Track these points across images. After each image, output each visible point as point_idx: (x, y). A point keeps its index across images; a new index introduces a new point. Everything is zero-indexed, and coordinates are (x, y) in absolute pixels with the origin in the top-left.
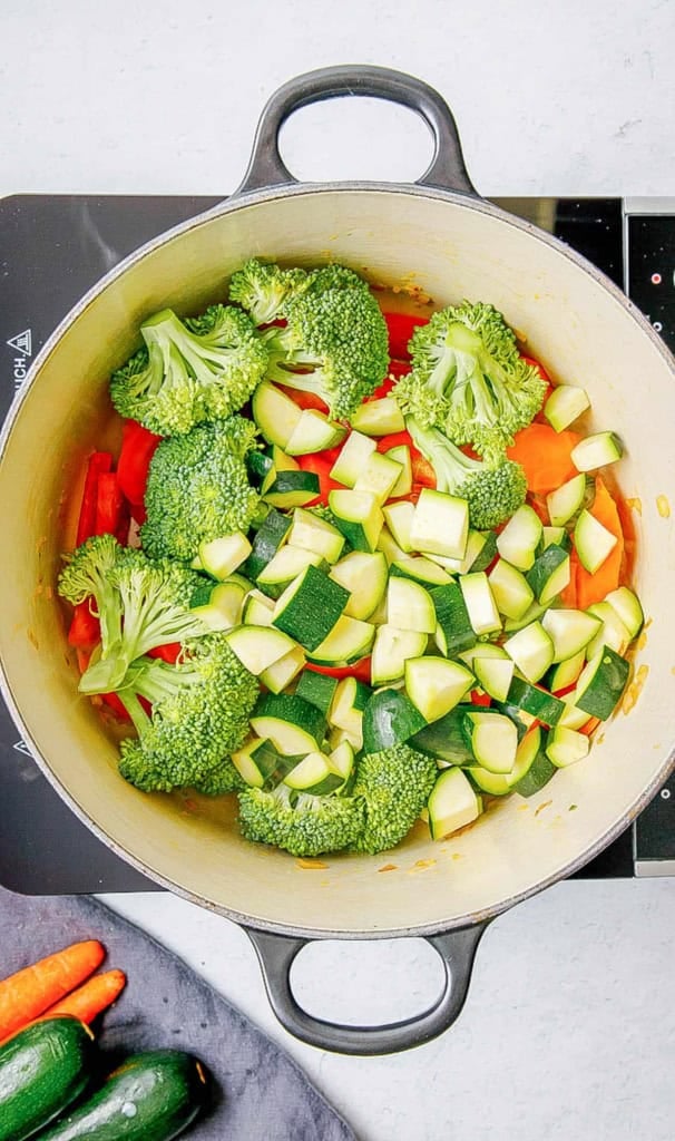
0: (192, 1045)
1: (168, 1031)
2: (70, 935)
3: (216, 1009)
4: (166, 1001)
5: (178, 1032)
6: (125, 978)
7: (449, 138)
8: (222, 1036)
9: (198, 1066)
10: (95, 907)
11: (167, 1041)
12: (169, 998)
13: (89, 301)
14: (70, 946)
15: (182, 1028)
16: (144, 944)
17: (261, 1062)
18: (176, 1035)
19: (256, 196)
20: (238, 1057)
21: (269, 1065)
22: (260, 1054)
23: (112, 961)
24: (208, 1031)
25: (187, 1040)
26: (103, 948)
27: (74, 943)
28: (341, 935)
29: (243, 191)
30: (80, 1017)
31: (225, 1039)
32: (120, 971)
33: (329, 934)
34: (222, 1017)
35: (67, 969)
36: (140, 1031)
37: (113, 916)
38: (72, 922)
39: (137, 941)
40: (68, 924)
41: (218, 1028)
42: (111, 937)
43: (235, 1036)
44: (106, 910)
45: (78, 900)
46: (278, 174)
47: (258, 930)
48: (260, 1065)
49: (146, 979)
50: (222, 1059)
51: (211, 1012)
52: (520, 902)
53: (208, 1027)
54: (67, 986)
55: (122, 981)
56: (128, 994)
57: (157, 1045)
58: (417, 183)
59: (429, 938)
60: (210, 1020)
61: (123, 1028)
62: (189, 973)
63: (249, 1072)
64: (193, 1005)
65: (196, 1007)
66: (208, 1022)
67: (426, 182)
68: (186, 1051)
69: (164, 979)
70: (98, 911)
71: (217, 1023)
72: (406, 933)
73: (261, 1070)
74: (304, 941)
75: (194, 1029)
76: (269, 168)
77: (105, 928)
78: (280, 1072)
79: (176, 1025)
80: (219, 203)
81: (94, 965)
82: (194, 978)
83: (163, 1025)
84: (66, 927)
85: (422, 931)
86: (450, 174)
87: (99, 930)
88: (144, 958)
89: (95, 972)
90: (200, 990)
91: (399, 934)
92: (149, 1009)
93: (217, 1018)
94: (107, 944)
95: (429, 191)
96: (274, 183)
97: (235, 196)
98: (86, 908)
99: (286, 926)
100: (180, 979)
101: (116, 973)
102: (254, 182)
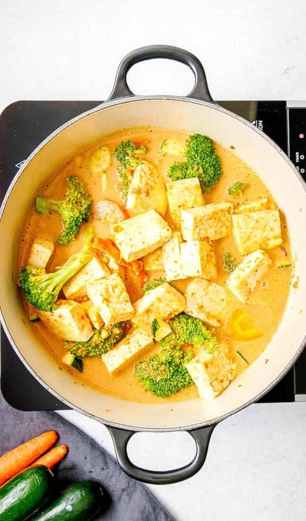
0: (98, 478)
1: (87, 472)
2: (43, 428)
3: (108, 462)
4: (86, 458)
5: (91, 472)
6: (67, 449)
7: (201, 76)
8: (111, 474)
9: (100, 489)
10: (54, 416)
11: (87, 476)
12: (87, 457)
13: (42, 146)
14: (43, 433)
15: (93, 470)
16: (75, 432)
17: (129, 485)
18: (91, 474)
19: (116, 102)
20: (118, 483)
21: (132, 487)
22: (128, 482)
23: (61, 440)
24: (105, 472)
25: (95, 476)
26: (57, 434)
27: (45, 432)
28: (150, 430)
29: (111, 99)
30: (47, 466)
31: (112, 475)
32: (65, 445)
33: (145, 429)
34: (111, 466)
35: (41, 444)
36: (74, 472)
37: (62, 420)
38: (44, 423)
39: (72, 431)
40: (42, 424)
41: (109, 470)
42: (61, 429)
43: (117, 474)
44: (59, 417)
45: (47, 413)
46: (126, 92)
47: (112, 427)
48: (128, 487)
49: (77, 448)
50: (111, 484)
51: (106, 463)
52: (230, 416)
53: (105, 470)
54: (41, 452)
55: (66, 450)
56: (70, 455)
57: (82, 478)
58: (187, 97)
59: (189, 431)
60: (106, 467)
61: (67, 470)
62: (96, 445)
63: (123, 490)
64: (98, 460)
65: (99, 461)
66: (104, 467)
67: (192, 96)
68: (95, 481)
69: (84, 448)
70: (55, 418)
71: (108, 468)
72: (179, 429)
73: (129, 489)
74: (133, 432)
75: (98, 471)
76: (122, 89)
77: (58, 425)
78: (137, 490)
79: (91, 469)
80: (100, 104)
81: (54, 442)
82: (98, 447)
83: (85, 469)
84: (41, 425)
85: (187, 428)
86: (202, 92)
87: (55, 426)
88: (76, 439)
89: (54, 445)
90: (101, 453)
91: (176, 429)
92: (78, 462)
93: (108, 466)
94: (60, 433)
95: (192, 100)
96: (124, 96)
97: (107, 101)
98: (50, 416)
99: (125, 425)
100: (92, 448)
101: (63, 446)
102: (116, 95)
